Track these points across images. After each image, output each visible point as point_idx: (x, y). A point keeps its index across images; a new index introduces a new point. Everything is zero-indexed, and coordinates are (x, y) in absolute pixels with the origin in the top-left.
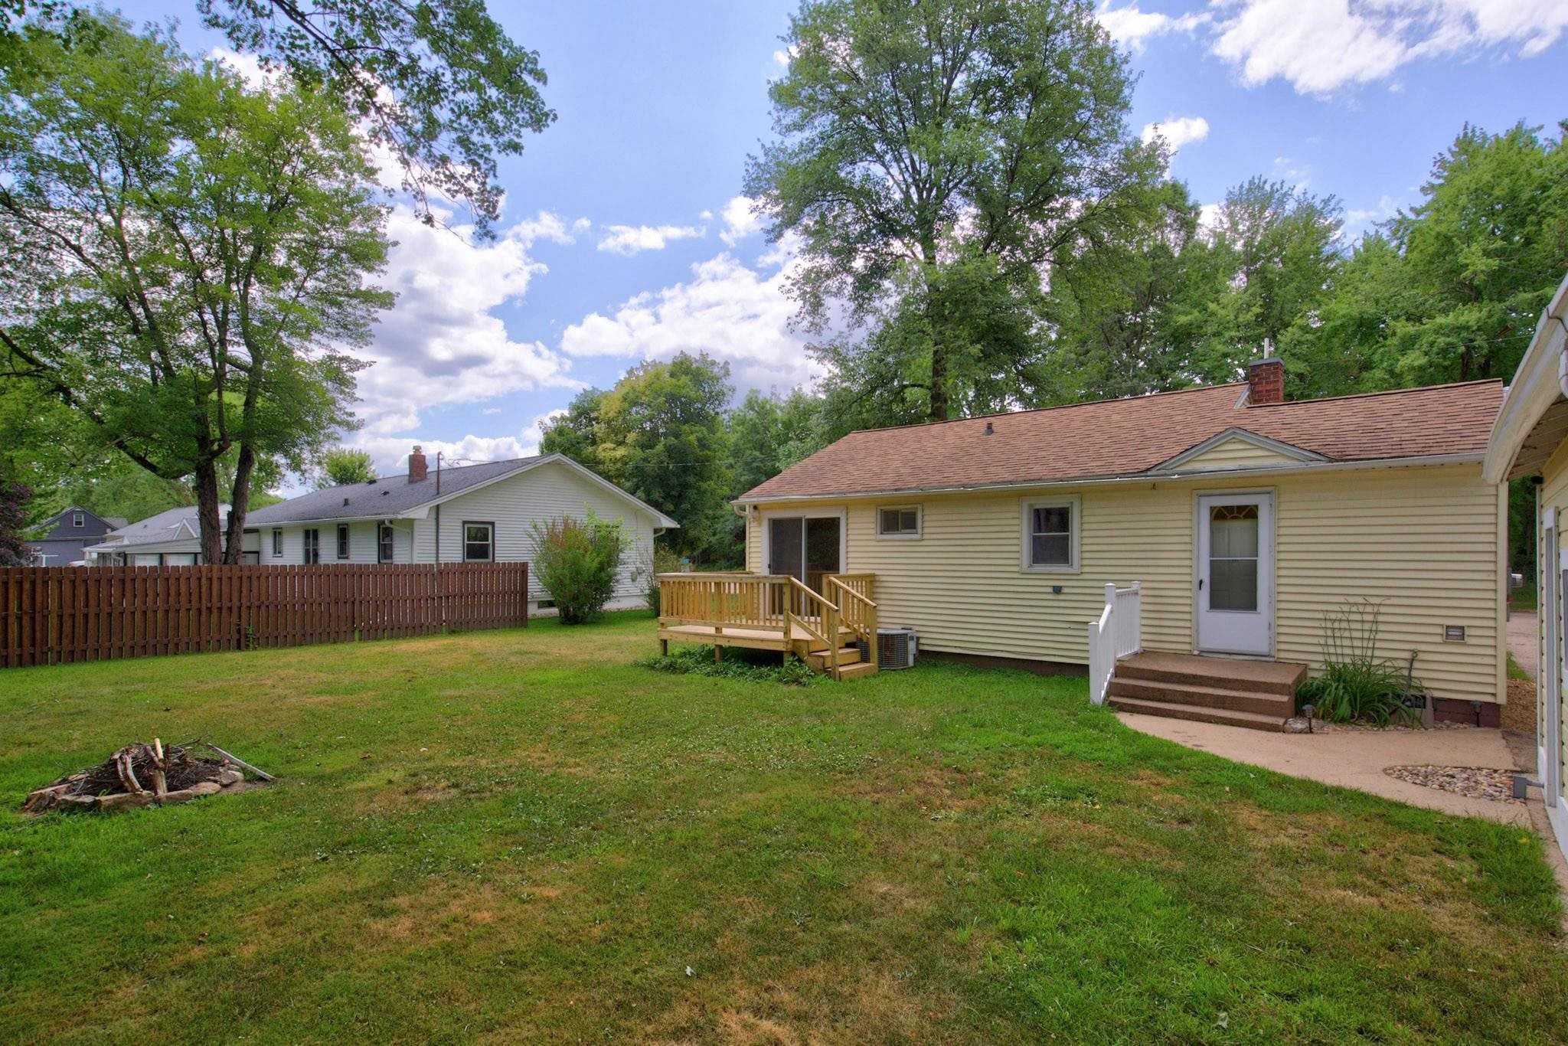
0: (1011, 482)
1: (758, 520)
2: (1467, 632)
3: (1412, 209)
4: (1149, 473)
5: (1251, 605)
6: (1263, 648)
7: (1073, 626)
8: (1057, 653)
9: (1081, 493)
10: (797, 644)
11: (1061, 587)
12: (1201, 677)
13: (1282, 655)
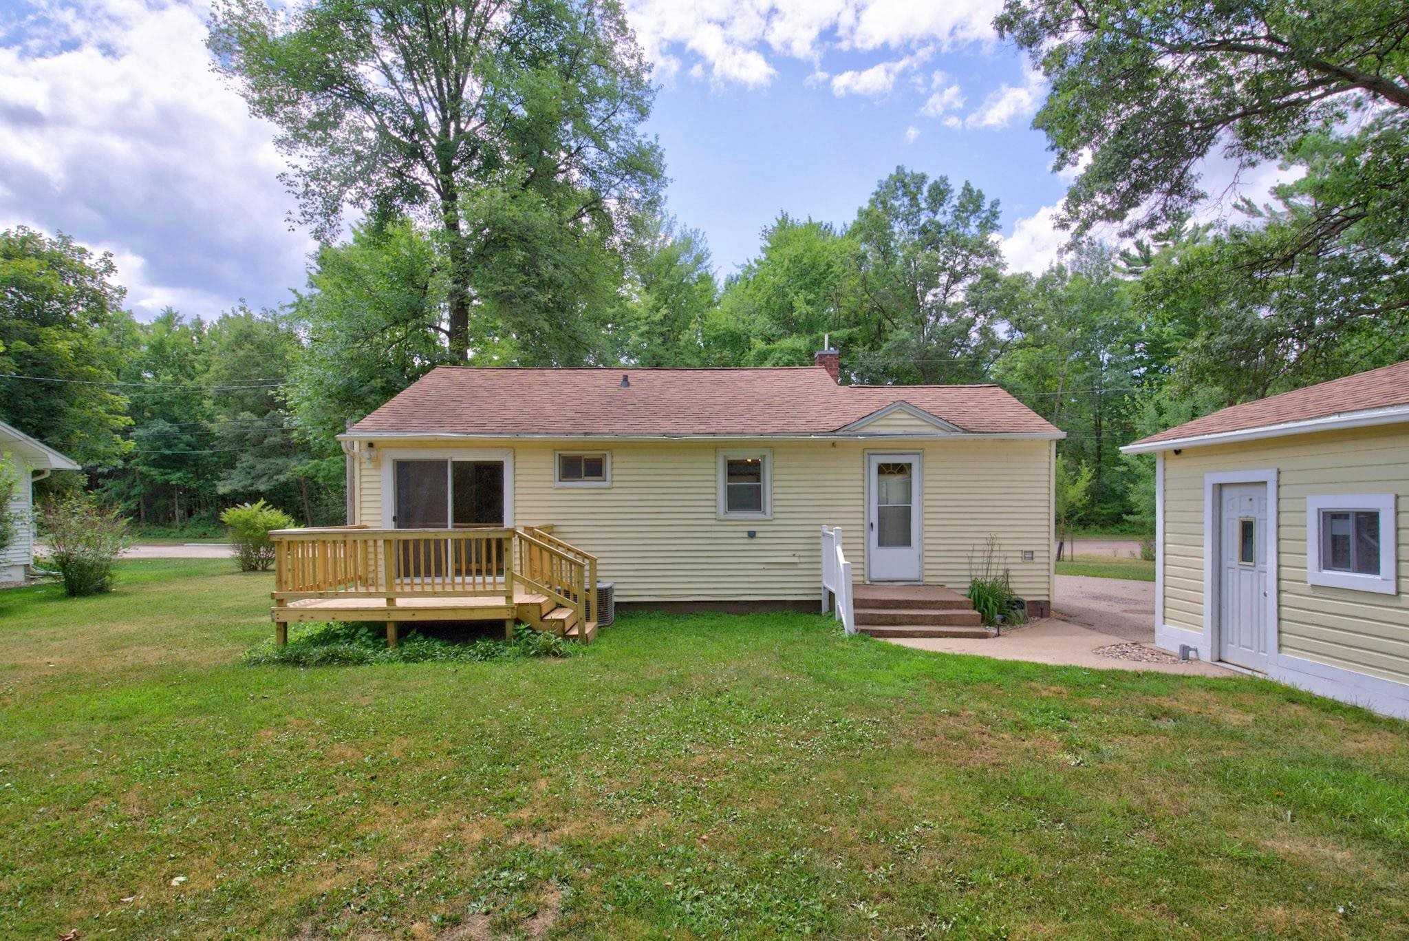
0: (714, 434)
1: (376, 462)
2: (1036, 554)
3: (756, 261)
4: (837, 433)
5: (907, 542)
6: (913, 574)
7: (766, 567)
8: (752, 592)
9: (772, 447)
10: (522, 608)
11: (755, 532)
12: (912, 601)
13: (927, 579)
